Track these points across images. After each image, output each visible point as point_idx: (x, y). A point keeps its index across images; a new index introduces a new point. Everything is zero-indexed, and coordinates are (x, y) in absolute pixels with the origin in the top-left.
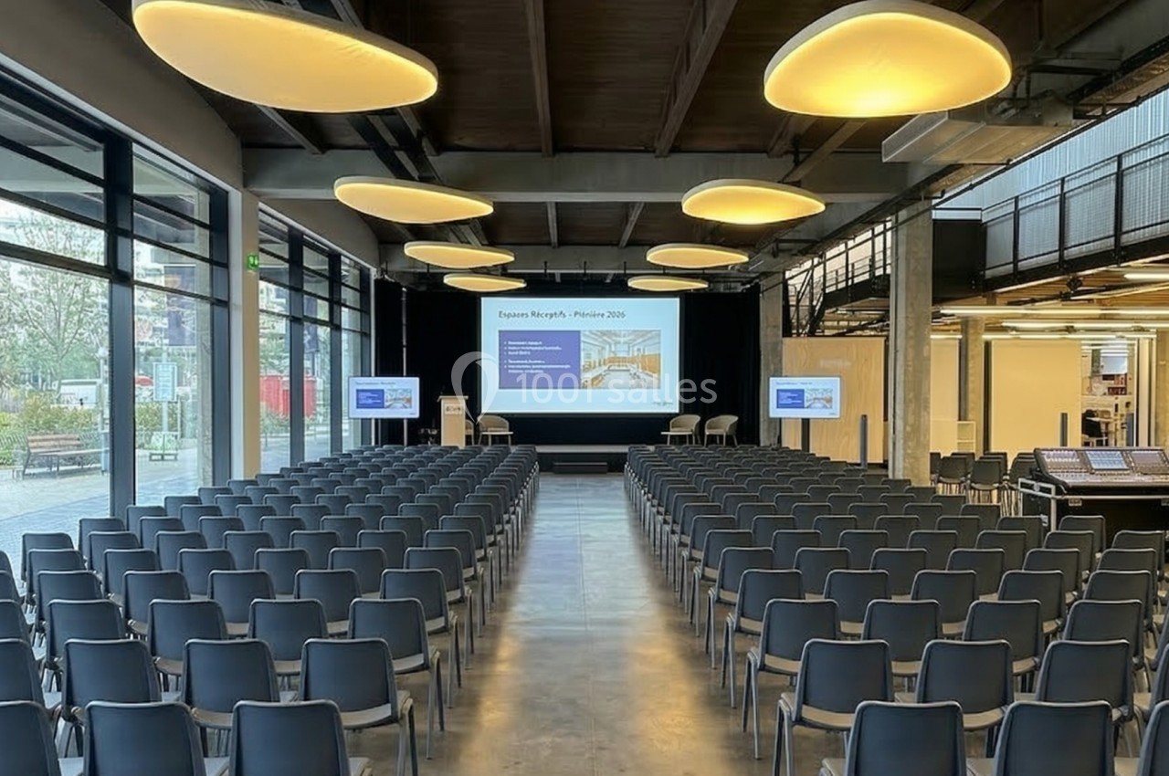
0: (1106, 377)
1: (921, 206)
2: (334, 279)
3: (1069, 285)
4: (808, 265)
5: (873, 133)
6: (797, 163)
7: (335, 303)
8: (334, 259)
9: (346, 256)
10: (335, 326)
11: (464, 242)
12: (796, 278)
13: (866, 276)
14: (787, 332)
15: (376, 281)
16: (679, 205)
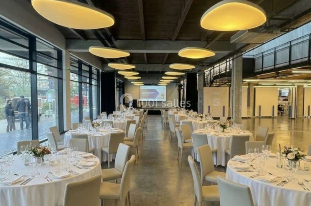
0: (283, 97)
1: (240, 54)
2: (91, 72)
3: (276, 74)
4: (210, 69)
5: (228, 35)
6: (208, 43)
7: (91, 78)
8: (90, 67)
9: (93, 67)
10: (91, 84)
11: (123, 63)
12: (207, 72)
13: (224, 72)
14: (204, 86)
15: (101, 73)
16: (178, 53)
